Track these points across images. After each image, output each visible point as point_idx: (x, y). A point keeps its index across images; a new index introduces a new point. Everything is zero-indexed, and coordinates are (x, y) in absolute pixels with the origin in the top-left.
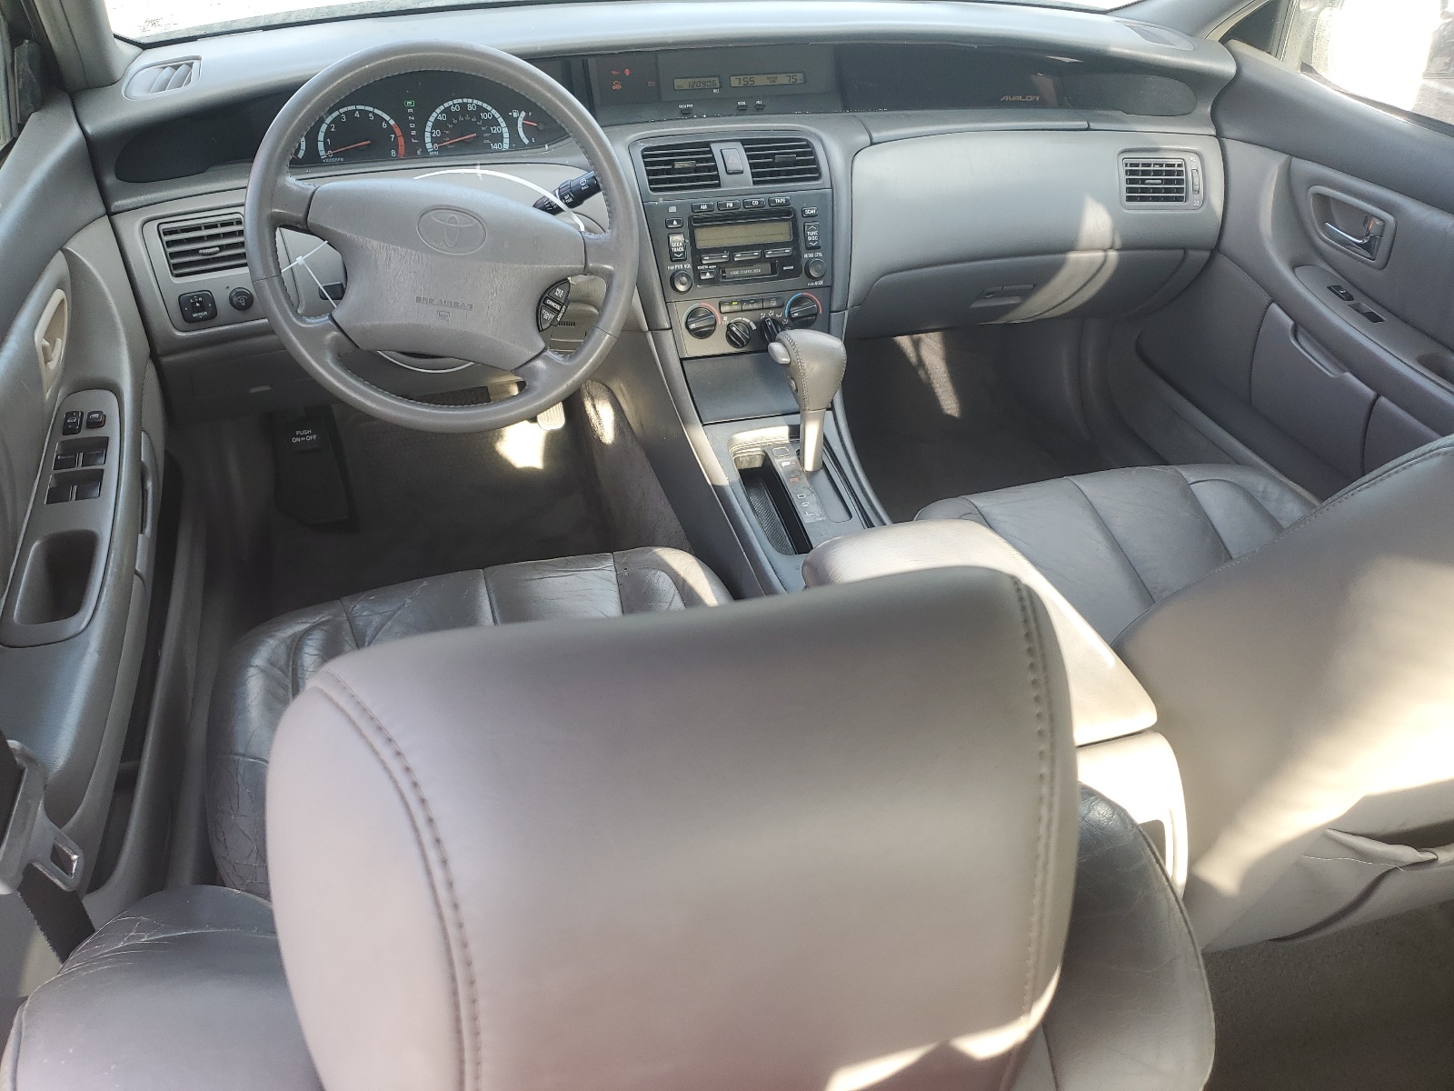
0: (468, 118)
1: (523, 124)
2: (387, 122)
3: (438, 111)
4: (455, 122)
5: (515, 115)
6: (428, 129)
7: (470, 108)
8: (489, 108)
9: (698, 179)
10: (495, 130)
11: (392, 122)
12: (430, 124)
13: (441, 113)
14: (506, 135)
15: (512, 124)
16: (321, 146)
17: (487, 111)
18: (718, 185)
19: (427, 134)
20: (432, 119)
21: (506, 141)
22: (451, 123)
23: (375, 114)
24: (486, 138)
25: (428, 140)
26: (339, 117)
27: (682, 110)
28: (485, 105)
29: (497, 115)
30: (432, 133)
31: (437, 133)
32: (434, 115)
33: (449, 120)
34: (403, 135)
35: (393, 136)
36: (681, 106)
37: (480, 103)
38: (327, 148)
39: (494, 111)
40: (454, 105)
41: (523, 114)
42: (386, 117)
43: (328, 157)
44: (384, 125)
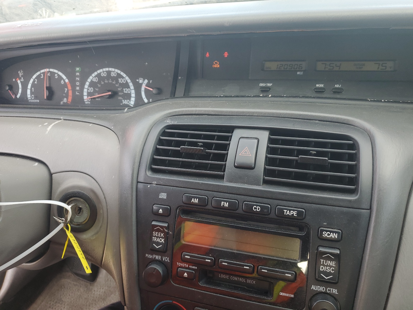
0: (110, 81)
1: (145, 89)
2: (64, 81)
3: (93, 75)
4: (102, 83)
5: (141, 81)
6: (86, 86)
7: (113, 74)
8: (124, 75)
9: (204, 167)
10: (126, 91)
11: (67, 81)
12: (87, 83)
13: (95, 77)
14: (133, 95)
15: (138, 87)
16: (29, 92)
17: (123, 77)
18: (222, 177)
19: (85, 90)
20: (89, 80)
21: (133, 99)
22: (100, 83)
23: (58, 75)
24: (120, 96)
25: (85, 94)
26: (40, 76)
27: (262, 87)
28: (122, 74)
29: (129, 81)
30: (88, 89)
31: (91, 90)
32: (91, 77)
33: (99, 82)
34: (72, 89)
35: (66, 89)
36: (261, 85)
37: (119, 72)
38: (32, 93)
39: (127, 78)
40: (104, 72)
41: (146, 81)
42: (64, 77)
43: (31, 99)
44: (62, 82)
